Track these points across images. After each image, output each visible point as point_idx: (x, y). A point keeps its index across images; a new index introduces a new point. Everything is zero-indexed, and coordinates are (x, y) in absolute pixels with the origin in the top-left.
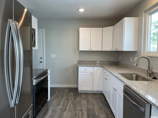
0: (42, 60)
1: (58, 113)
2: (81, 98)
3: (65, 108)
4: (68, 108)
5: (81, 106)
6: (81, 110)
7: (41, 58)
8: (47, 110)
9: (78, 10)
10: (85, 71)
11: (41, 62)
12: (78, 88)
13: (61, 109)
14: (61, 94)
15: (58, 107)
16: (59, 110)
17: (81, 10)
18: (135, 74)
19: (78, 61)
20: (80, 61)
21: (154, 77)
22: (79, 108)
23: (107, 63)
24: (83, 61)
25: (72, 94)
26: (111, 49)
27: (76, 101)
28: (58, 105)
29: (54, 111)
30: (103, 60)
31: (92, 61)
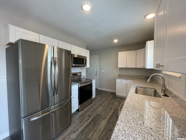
0: (97, 73)
1: (96, 106)
2: (116, 100)
3: (101, 104)
4: (103, 105)
5: (113, 105)
6: (111, 108)
7: (96, 72)
8: (92, 103)
9: (113, 41)
10: (121, 82)
11: (96, 74)
12: (116, 93)
13: (100, 104)
14: (104, 95)
15: (98, 103)
16: (97, 105)
17: (116, 41)
18: (154, 89)
19: (118, 75)
20: (120, 75)
21: (165, 94)
22: (110, 107)
23: (144, 77)
24: (122, 75)
25: (111, 96)
26: (142, 67)
27: (111, 102)
28: (99, 102)
29: (94, 104)
30: (139, 75)
31: (129, 75)
